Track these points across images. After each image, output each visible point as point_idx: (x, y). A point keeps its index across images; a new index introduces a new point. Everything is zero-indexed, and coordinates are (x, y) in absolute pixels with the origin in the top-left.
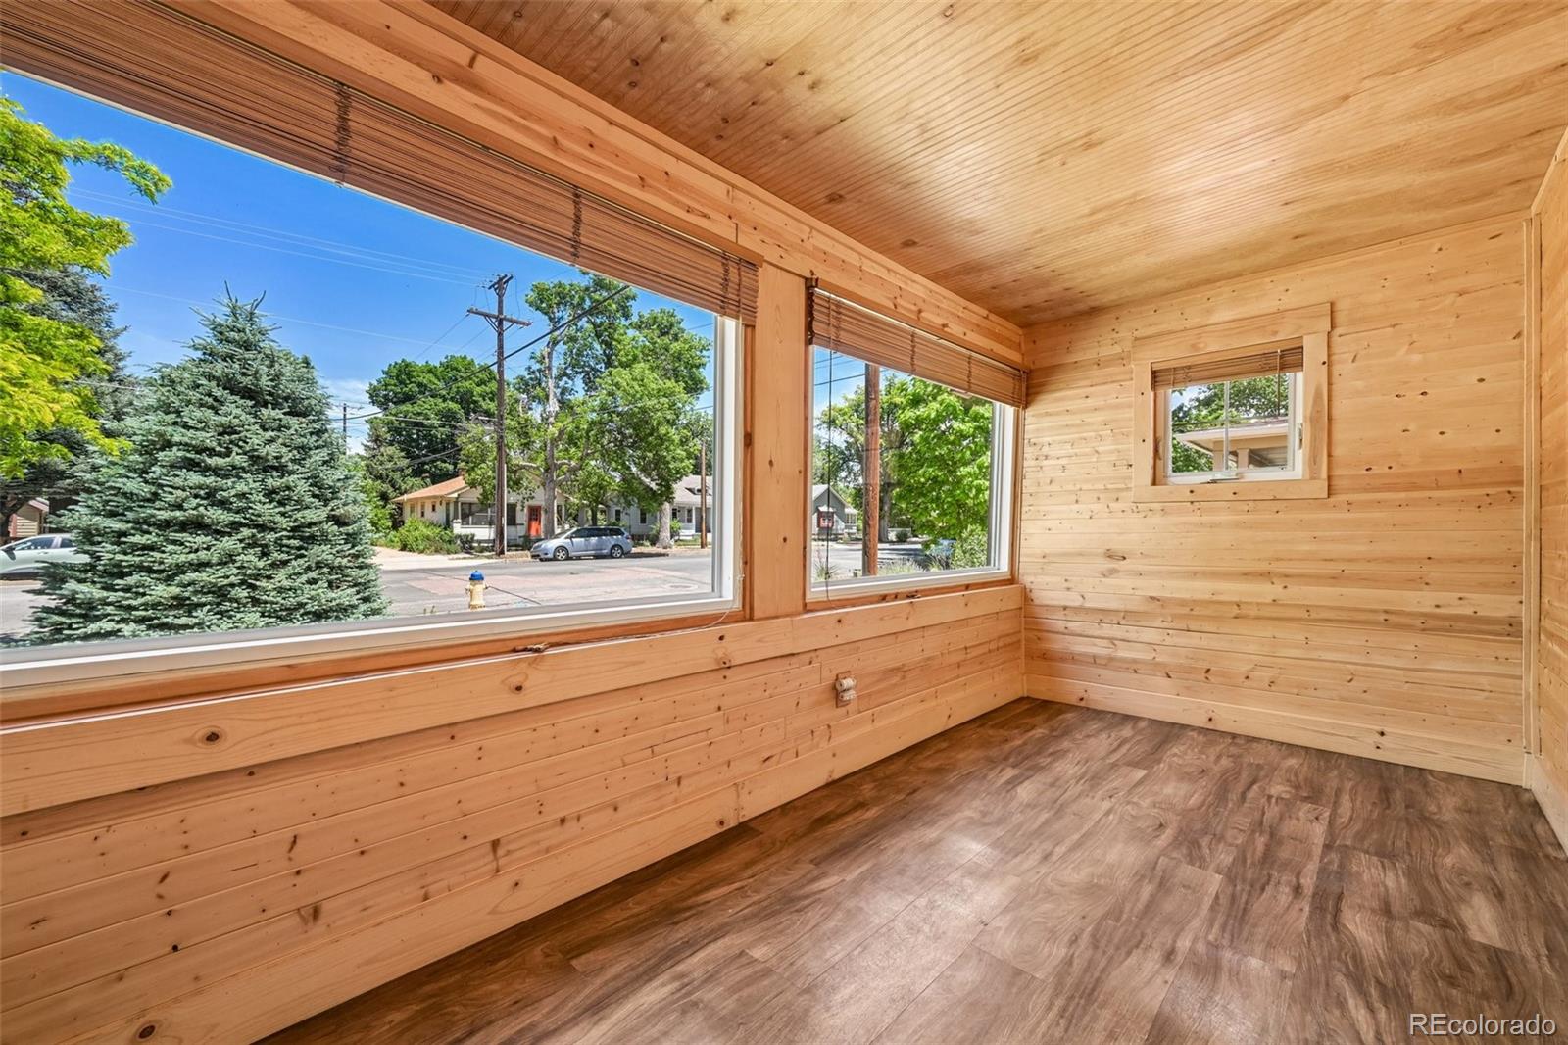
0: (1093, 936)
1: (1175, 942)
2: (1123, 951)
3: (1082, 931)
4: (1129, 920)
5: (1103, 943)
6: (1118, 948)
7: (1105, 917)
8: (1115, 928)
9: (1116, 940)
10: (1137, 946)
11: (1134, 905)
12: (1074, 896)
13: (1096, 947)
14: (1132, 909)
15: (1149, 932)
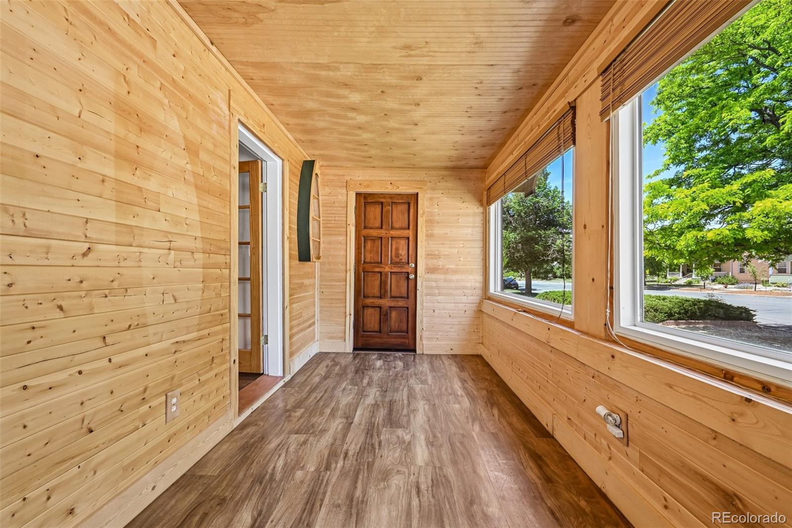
0: (374, 448)
1: (344, 463)
2: (362, 448)
3: (379, 449)
4: (363, 465)
5: (370, 448)
6: (365, 448)
7: (374, 461)
8: (368, 458)
9: (366, 451)
10: (358, 453)
11: (363, 477)
12: (390, 467)
13: (372, 445)
14: (364, 473)
15: (355, 463)
